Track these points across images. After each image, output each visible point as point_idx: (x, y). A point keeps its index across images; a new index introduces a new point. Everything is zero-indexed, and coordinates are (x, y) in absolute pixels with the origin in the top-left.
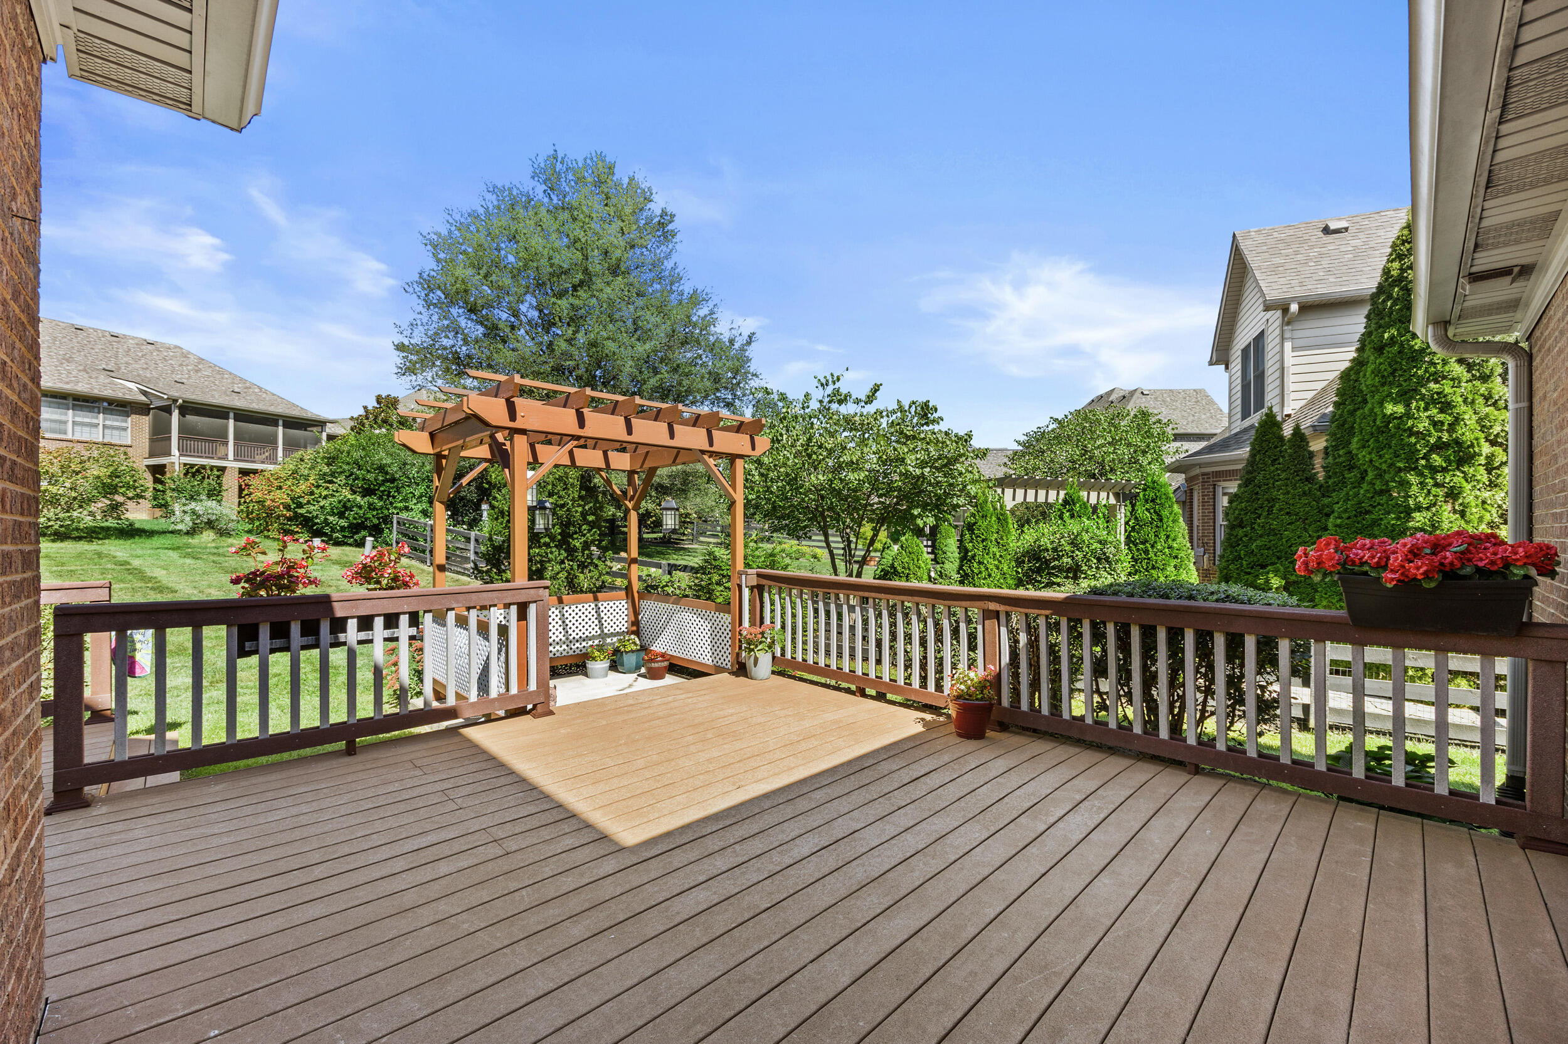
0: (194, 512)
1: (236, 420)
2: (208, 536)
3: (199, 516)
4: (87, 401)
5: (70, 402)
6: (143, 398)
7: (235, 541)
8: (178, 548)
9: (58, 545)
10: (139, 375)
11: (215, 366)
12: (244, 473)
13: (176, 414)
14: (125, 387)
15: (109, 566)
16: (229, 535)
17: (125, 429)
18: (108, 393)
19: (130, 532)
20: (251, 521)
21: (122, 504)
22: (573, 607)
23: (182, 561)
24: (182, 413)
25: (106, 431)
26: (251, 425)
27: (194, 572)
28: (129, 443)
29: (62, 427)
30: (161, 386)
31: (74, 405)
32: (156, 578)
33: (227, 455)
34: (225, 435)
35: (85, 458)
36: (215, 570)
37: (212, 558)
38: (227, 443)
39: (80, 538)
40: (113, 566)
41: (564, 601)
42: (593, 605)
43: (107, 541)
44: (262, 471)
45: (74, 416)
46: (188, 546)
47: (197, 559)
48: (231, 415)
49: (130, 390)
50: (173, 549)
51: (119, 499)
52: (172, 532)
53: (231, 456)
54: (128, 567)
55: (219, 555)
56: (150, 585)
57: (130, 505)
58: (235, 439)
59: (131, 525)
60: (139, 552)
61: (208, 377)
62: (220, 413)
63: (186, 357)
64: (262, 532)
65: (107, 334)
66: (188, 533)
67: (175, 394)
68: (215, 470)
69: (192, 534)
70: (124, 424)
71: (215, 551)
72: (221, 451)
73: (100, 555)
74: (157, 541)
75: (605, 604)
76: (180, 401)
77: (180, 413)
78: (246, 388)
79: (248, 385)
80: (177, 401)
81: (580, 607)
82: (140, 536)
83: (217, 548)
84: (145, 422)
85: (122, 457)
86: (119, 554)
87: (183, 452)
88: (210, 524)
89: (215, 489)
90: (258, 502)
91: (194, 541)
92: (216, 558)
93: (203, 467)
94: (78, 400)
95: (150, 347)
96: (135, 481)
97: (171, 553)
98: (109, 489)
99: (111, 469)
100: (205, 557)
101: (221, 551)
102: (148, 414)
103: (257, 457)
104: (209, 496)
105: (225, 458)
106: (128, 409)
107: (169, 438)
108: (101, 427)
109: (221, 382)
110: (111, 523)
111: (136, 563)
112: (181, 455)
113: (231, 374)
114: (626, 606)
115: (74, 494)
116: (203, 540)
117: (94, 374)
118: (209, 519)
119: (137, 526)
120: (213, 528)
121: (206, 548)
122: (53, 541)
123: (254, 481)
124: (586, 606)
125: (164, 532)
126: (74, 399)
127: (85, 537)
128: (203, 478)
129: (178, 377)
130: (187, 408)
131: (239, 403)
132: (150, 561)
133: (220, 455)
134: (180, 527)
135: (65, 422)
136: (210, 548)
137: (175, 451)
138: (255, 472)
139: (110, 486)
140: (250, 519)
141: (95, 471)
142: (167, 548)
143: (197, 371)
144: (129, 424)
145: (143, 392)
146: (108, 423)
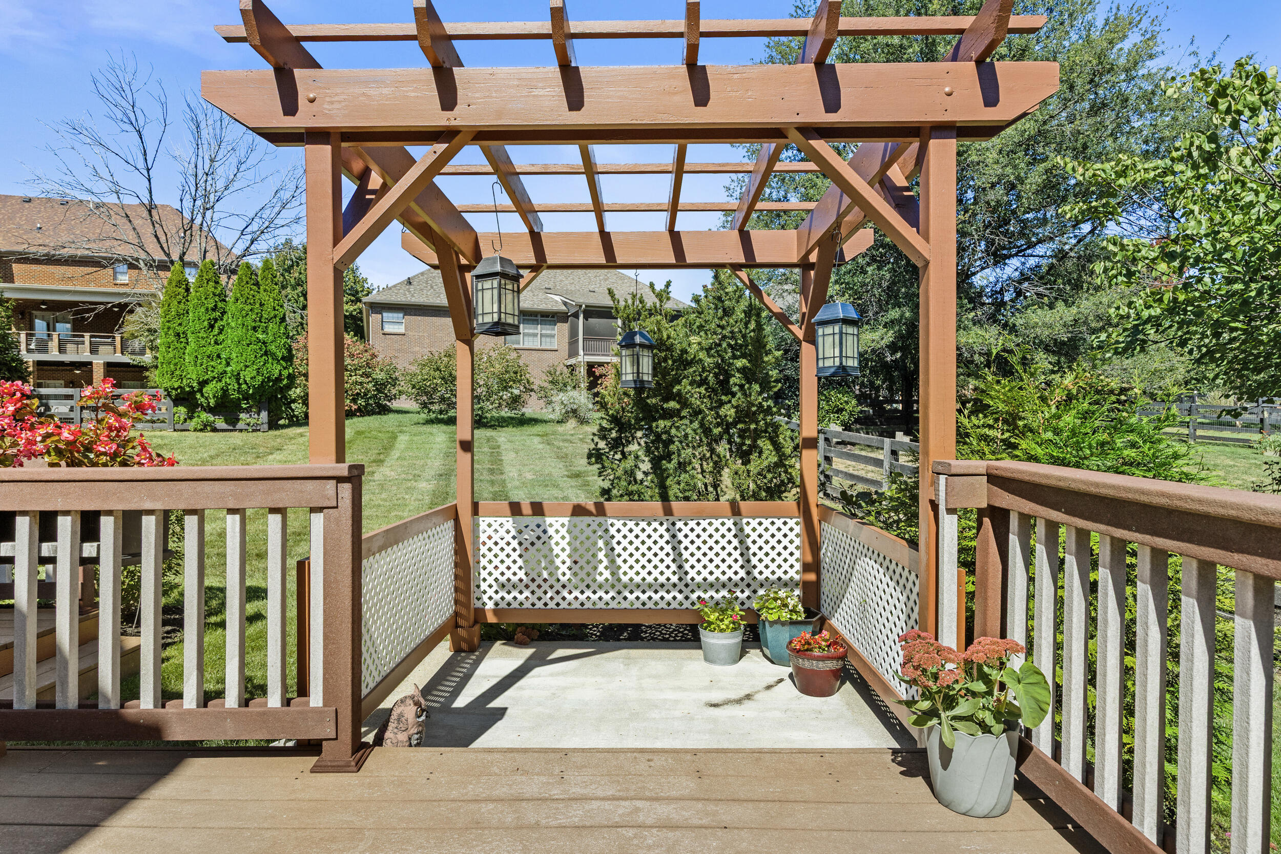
3: (566, 405)
4: (531, 315)
5: (539, 318)
6: (564, 308)
8: (545, 435)
10: (565, 290)
13: (581, 319)
14: (553, 301)
16: (587, 422)
17: (553, 336)
18: (543, 307)
22: (692, 524)
24: (586, 318)
25: (543, 339)
28: (556, 348)
30: (573, 296)
31: (524, 320)
32: (503, 460)
34: (614, 334)
41: (675, 511)
42: (729, 523)
45: (524, 328)
46: (553, 433)
49: (556, 302)
59: (523, 415)
66: (558, 422)
67: (581, 301)
70: (553, 332)
74: (536, 429)
75: (754, 523)
76: (586, 307)
77: (583, 317)
80: (582, 307)
81: (704, 523)
84: (566, 328)
87: (586, 351)
88: (573, 413)
91: (560, 429)
94: (525, 315)
96: (522, 376)
102: (566, 322)
104: (573, 387)
106: (555, 318)
107: (578, 341)
108: (539, 335)
112: (584, 354)
114: (797, 529)
120: (575, 417)
124: (717, 523)
125: (542, 421)
126: (542, 316)
129: (590, 289)
130: (588, 312)
137: (581, 352)
143: (604, 282)
144: (555, 332)
145: (565, 304)
146: (544, 332)
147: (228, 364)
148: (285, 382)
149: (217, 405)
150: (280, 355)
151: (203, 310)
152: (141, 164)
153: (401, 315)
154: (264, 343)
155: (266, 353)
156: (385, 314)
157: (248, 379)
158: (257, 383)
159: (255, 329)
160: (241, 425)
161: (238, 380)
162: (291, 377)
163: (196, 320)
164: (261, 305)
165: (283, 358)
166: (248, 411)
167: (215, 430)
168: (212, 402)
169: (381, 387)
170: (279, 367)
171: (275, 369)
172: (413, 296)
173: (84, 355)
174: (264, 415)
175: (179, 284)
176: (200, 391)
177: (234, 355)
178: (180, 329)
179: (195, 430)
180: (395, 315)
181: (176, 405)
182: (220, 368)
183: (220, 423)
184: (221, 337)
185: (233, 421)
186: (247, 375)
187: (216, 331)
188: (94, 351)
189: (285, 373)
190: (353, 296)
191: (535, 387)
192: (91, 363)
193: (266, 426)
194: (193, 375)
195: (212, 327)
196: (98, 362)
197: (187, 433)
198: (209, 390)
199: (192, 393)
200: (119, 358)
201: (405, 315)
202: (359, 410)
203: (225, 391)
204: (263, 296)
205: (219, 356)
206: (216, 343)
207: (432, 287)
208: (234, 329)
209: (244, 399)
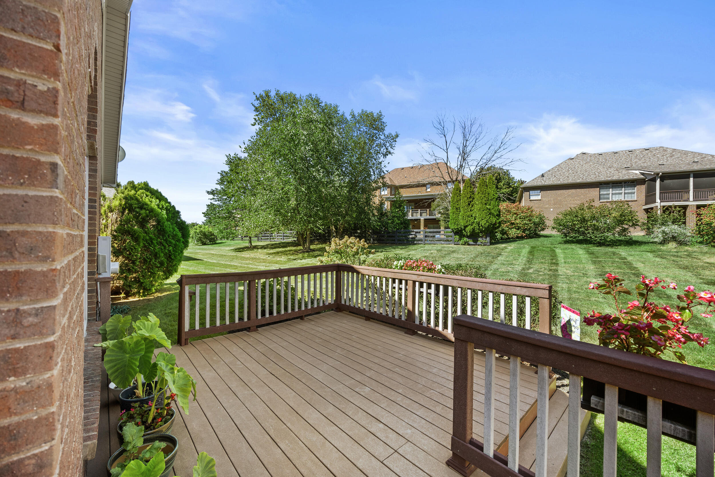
0: (664, 232)
1: (694, 178)
2: (672, 245)
3: (667, 234)
4: (617, 183)
6: (642, 176)
7: (689, 249)
8: (654, 251)
9: (599, 248)
10: (641, 166)
11: (683, 151)
12: (698, 207)
13: (658, 182)
14: (634, 173)
15: (617, 260)
16: (686, 245)
17: (634, 193)
18: (626, 178)
19: (631, 243)
20: (702, 236)
21: (628, 229)
23: (654, 259)
24: (662, 180)
25: (626, 195)
26: (704, 179)
27: (659, 266)
28: (636, 199)
29: (608, 196)
30: (651, 169)
31: (612, 186)
32: (637, 268)
33: (689, 198)
34: (687, 187)
35: (610, 209)
36: (673, 266)
37: (673, 258)
38: (689, 192)
39: (608, 245)
40: (619, 260)
43: (619, 247)
44: (710, 205)
45: (612, 191)
46: (660, 250)
47: (664, 258)
48: (692, 175)
49: (636, 174)
50: (651, 252)
51: (626, 227)
52: (652, 243)
53: (691, 198)
54: (626, 261)
55: (677, 256)
56: (633, 272)
57: (631, 229)
58: (694, 188)
59: (631, 239)
60: (633, 253)
61: (678, 158)
62: (684, 175)
63: (665, 151)
64: (710, 243)
65: (627, 152)
66: (660, 243)
67: (658, 171)
68: (677, 207)
69: (663, 244)
70: (633, 191)
71: (676, 254)
72: (685, 196)
73: (614, 254)
74: (643, 248)
76: (661, 174)
77: (660, 180)
78: (703, 158)
79: (704, 156)
80: (659, 174)
82: (635, 244)
83: (677, 252)
84: (643, 188)
85: (626, 206)
86: (623, 254)
87: (662, 200)
88: (674, 239)
89: (677, 218)
90: (708, 224)
91: (663, 248)
92: (675, 259)
93: (670, 207)
94: (614, 184)
95: (647, 151)
96: (632, 217)
97: (649, 254)
98: (620, 222)
99: (621, 213)
100: (668, 257)
101: (679, 254)
102: (644, 184)
103: (709, 197)
104: (673, 223)
105: (688, 200)
106: (635, 183)
107: (655, 194)
108: (623, 194)
109: (686, 159)
110: (622, 238)
111: (630, 259)
112: (661, 202)
113: (692, 152)
115: (605, 226)
116: (669, 247)
117: (620, 171)
118: (673, 236)
119: (634, 239)
120: (675, 241)
121: (670, 252)
122: (598, 246)
123: (703, 211)
125: (648, 243)
127: (611, 245)
128: (670, 213)
129: (661, 163)
130: (664, 177)
131: (696, 167)
132: (637, 258)
133: (684, 199)
134: (656, 240)
135: (609, 194)
136: (672, 252)
137: (658, 200)
138: (704, 206)
139: (620, 221)
140: (701, 235)
141: (615, 214)
142: (648, 251)
143: (671, 157)
144: (636, 190)
145: (643, 174)
146: (626, 191)
147: (475, 219)
148: (498, 225)
149: (470, 235)
150: (496, 214)
151: (466, 198)
152: (445, 148)
153: (539, 191)
154: (489, 209)
155: (490, 214)
156: (531, 192)
157: (483, 225)
158: (486, 226)
159: (486, 204)
160: (479, 243)
161: (479, 225)
162: (500, 223)
163: (463, 203)
164: (488, 194)
165: (497, 215)
166: (482, 237)
167: (469, 245)
168: (469, 234)
169: (536, 225)
170: (495, 219)
171: (494, 220)
172: (545, 182)
173: (418, 216)
174: (488, 239)
175: (457, 189)
176: (464, 229)
177: (477, 215)
178: (458, 206)
179: (462, 244)
180: (536, 192)
181: (455, 235)
182: (472, 220)
183: (471, 242)
184: (473, 208)
185: (476, 241)
186: (483, 223)
187: (471, 206)
188: (421, 215)
189: (498, 221)
190: (508, 185)
191: (640, 224)
192: (420, 219)
193: (489, 243)
194: (462, 223)
195: (469, 204)
196: (422, 219)
197: (459, 246)
198: (468, 229)
199: (461, 230)
200: (428, 217)
201: (541, 191)
202: (526, 236)
203: (474, 229)
204: (489, 190)
205: (472, 216)
206: (471, 211)
207: (555, 176)
208: (477, 205)
209: (481, 232)
